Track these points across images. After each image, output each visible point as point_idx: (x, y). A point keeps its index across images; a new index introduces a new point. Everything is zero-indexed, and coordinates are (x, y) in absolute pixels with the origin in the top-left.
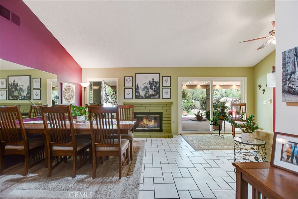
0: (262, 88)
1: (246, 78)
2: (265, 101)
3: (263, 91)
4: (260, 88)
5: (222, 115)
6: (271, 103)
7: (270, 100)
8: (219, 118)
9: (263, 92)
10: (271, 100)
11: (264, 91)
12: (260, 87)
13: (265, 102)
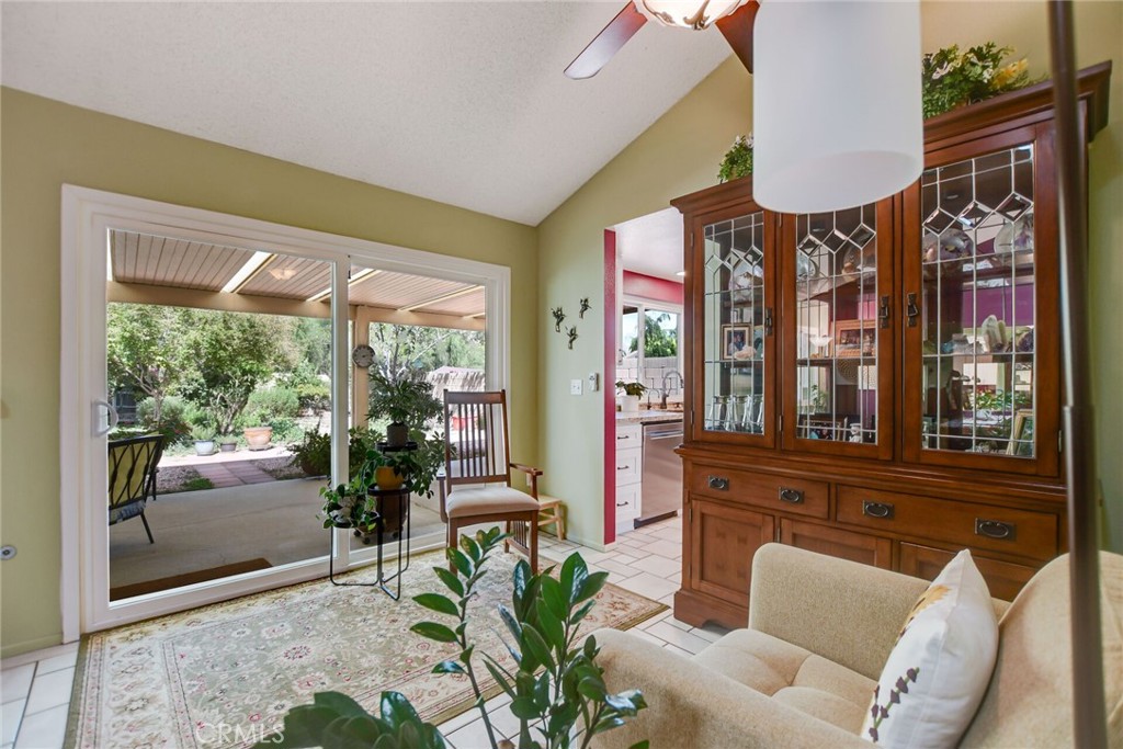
0: (567, 324)
1: (507, 270)
2: (577, 383)
3: (569, 338)
4: (558, 324)
5: (392, 463)
6: (598, 389)
7: (593, 375)
8: (374, 480)
9: (571, 342)
10: (598, 376)
11: (573, 335)
12: (559, 317)
13: (576, 386)
